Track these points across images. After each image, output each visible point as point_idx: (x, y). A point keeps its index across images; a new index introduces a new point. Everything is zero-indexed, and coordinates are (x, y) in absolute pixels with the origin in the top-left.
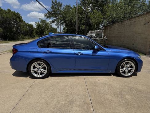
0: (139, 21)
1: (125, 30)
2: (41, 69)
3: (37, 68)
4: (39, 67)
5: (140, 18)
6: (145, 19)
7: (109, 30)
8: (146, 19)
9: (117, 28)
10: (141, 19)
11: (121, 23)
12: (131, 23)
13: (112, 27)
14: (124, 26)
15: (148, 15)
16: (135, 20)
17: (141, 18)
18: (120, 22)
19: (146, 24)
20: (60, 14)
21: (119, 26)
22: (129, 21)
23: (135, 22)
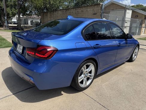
0: (87, 11)
2: (88, 73)
3: (84, 74)
4: (86, 71)
5: (88, 8)
6: (93, 10)
8: (95, 10)
10: (88, 10)
15: (96, 6)
16: (82, 10)
17: (90, 8)
19: (95, 14)
21: (63, 13)
22: (76, 10)
23: (82, 11)
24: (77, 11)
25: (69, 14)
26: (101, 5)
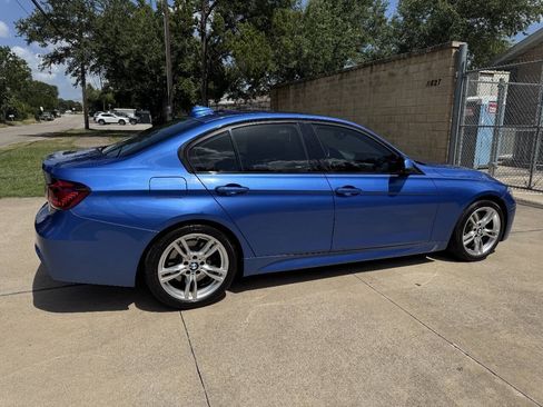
0: (407, 73)
1: (354, 102)
2: (202, 263)
3: (186, 263)
4: (195, 257)
5: (410, 64)
6: (429, 69)
7: (291, 99)
8: (433, 66)
9: (324, 92)
10: (412, 68)
11: (341, 78)
12: (377, 77)
13: (304, 92)
14: (354, 88)
15: (437, 55)
16: (391, 70)
17: (414, 64)
18: (334, 73)
19: (432, 83)
20: (88, 27)
21: (332, 86)
22: (371, 71)
23: (392, 75)
24: (374, 74)
25: (349, 86)
26: (454, 51)
